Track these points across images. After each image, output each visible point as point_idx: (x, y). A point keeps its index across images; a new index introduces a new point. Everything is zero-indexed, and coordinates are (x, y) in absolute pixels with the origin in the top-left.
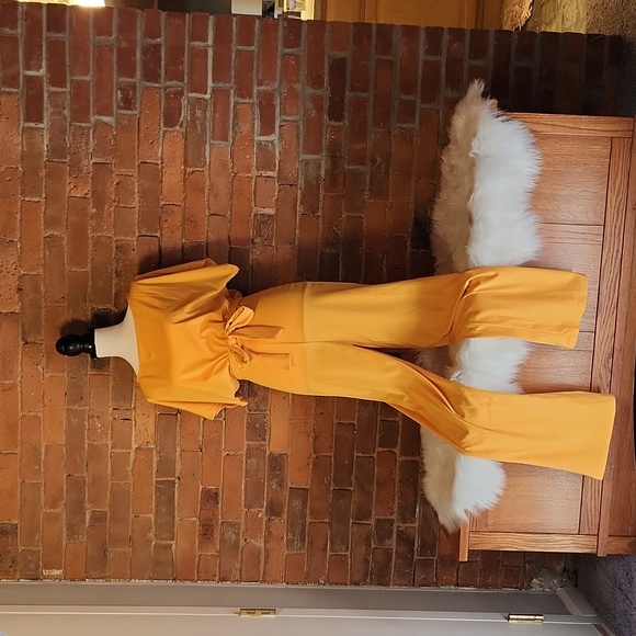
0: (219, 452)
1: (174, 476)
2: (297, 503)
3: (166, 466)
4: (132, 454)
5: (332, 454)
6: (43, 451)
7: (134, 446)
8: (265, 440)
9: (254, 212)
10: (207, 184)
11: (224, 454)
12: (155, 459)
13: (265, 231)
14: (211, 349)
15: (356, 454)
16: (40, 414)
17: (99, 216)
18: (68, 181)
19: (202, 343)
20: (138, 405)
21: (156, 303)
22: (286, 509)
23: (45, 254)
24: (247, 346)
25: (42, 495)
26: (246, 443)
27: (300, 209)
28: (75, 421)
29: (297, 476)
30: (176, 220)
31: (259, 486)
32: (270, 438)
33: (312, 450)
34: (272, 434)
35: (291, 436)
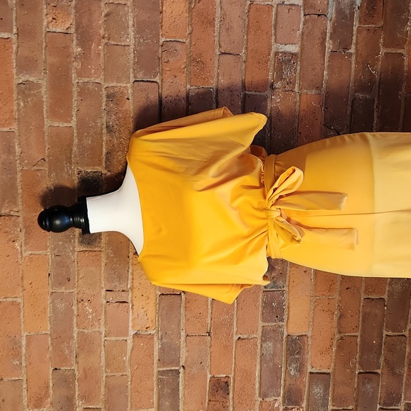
0: (230, 335)
1: (178, 364)
2: (318, 390)
3: (169, 353)
4: (130, 342)
5: (358, 334)
6: (24, 342)
7: (132, 332)
8: (282, 320)
9: (274, 50)
10: (218, 14)
11: (236, 338)
12: (157, 346)
13: (287, 73)
14: (244, 223)
15: (385, 333)
16: (19, 300)
17: (85, 56)
18: (45, 11)
19: (233, 215)
20: (136, 284)
21: (170, 164)
22: (305, 397)
23: (19, 105)
24: (295, 218)
25: (25, 393)
26: (261, 324)
27: (329, 45)
28: (61, 306)
29: (318, 360)
30: (179, 60)
31: (275, 371)
32: (288, 318)
33: (336, 330)
34: (291, 314)
35: (312, 315)
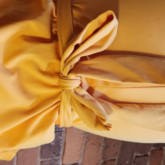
5: (117, 158)
15: (135, 155)
26: (39, 160)
32: (64, 153)
33: (101, 157)
34: (67, 149)
35: (83, 147)
